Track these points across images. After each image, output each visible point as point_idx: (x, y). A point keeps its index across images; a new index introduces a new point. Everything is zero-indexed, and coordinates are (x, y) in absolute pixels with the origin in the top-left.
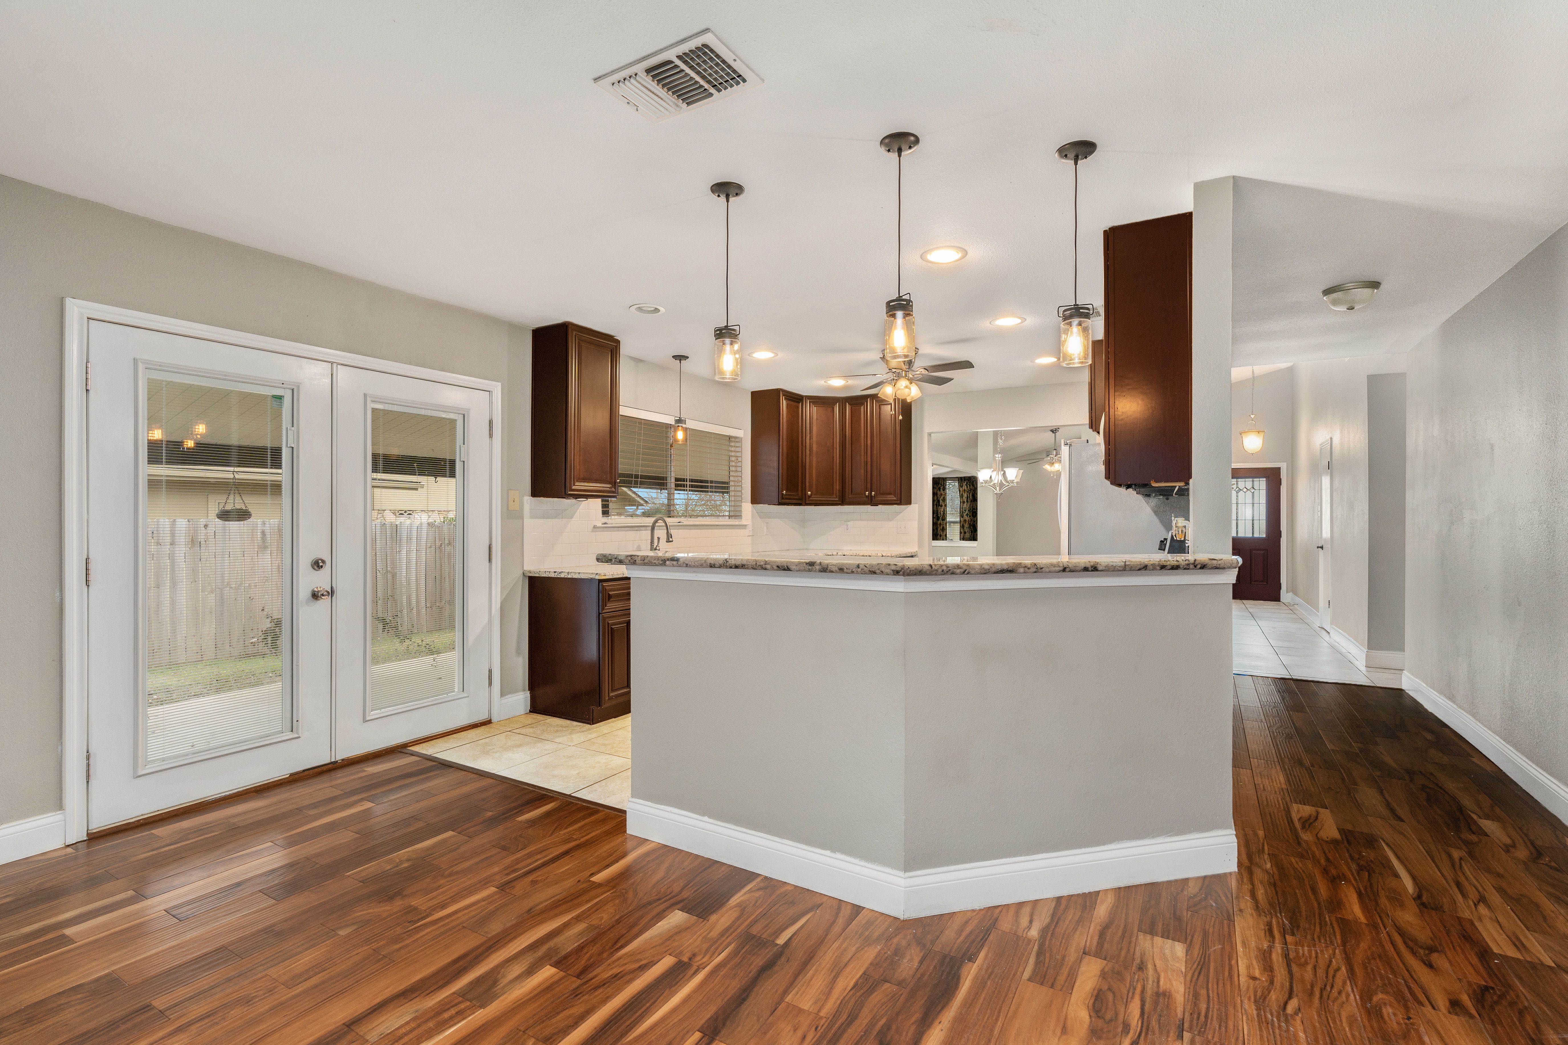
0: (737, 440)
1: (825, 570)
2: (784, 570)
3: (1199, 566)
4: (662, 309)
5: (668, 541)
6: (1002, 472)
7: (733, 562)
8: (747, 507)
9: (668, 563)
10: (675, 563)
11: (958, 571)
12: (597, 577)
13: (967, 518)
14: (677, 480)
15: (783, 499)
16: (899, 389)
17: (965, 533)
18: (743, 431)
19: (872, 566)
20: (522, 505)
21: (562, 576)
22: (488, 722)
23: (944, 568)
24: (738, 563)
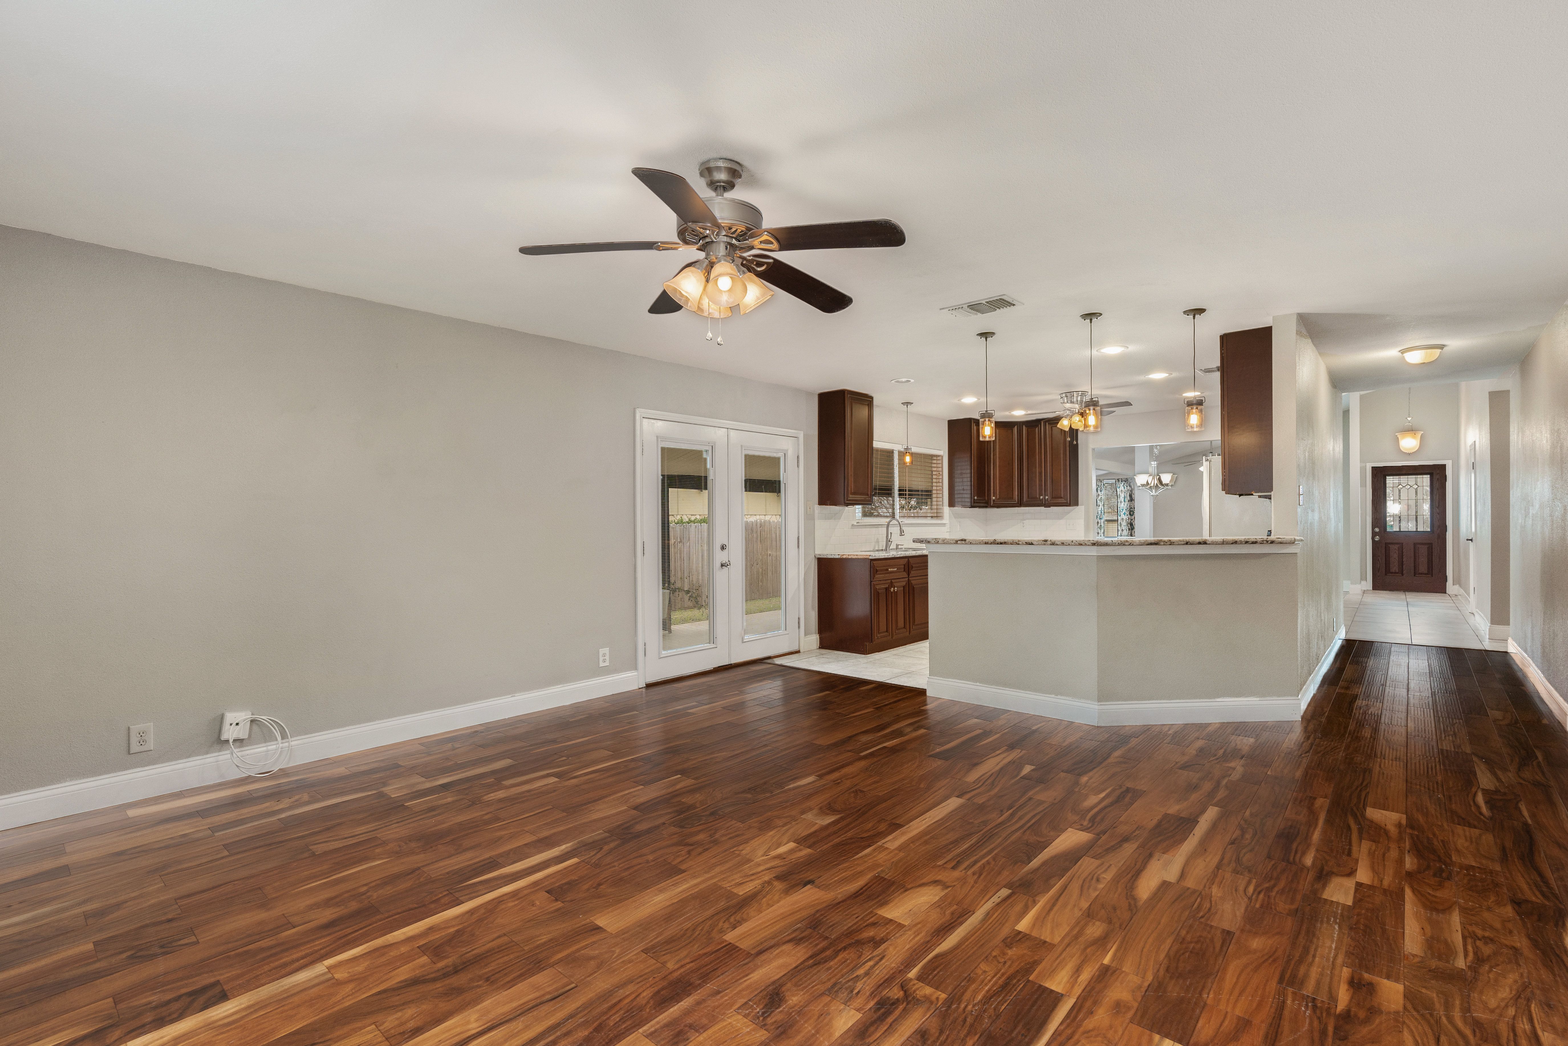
0: (939, 458)
1: (1053, 544)
2: (1030, 544)
3: (1269, 542)
4: (912, 381)
5: (901, 535)
6: (1158, 477)
7: (999, 541)
8: (946, 509)
9: (959, 542)
10: (963, 542)
11: (1127, 544)
12: (870, 558)
13: (1125, 517)
14: (900, 490)
15: (974, 503)
16: (1074, 423)
17: (1122, 530)
18: (942, 450)
19: (1080, 541)
20: (814, 511)
21: (844, 557)
22: (798, 652)
23: (1119, 542)
24: (1002, 541)
